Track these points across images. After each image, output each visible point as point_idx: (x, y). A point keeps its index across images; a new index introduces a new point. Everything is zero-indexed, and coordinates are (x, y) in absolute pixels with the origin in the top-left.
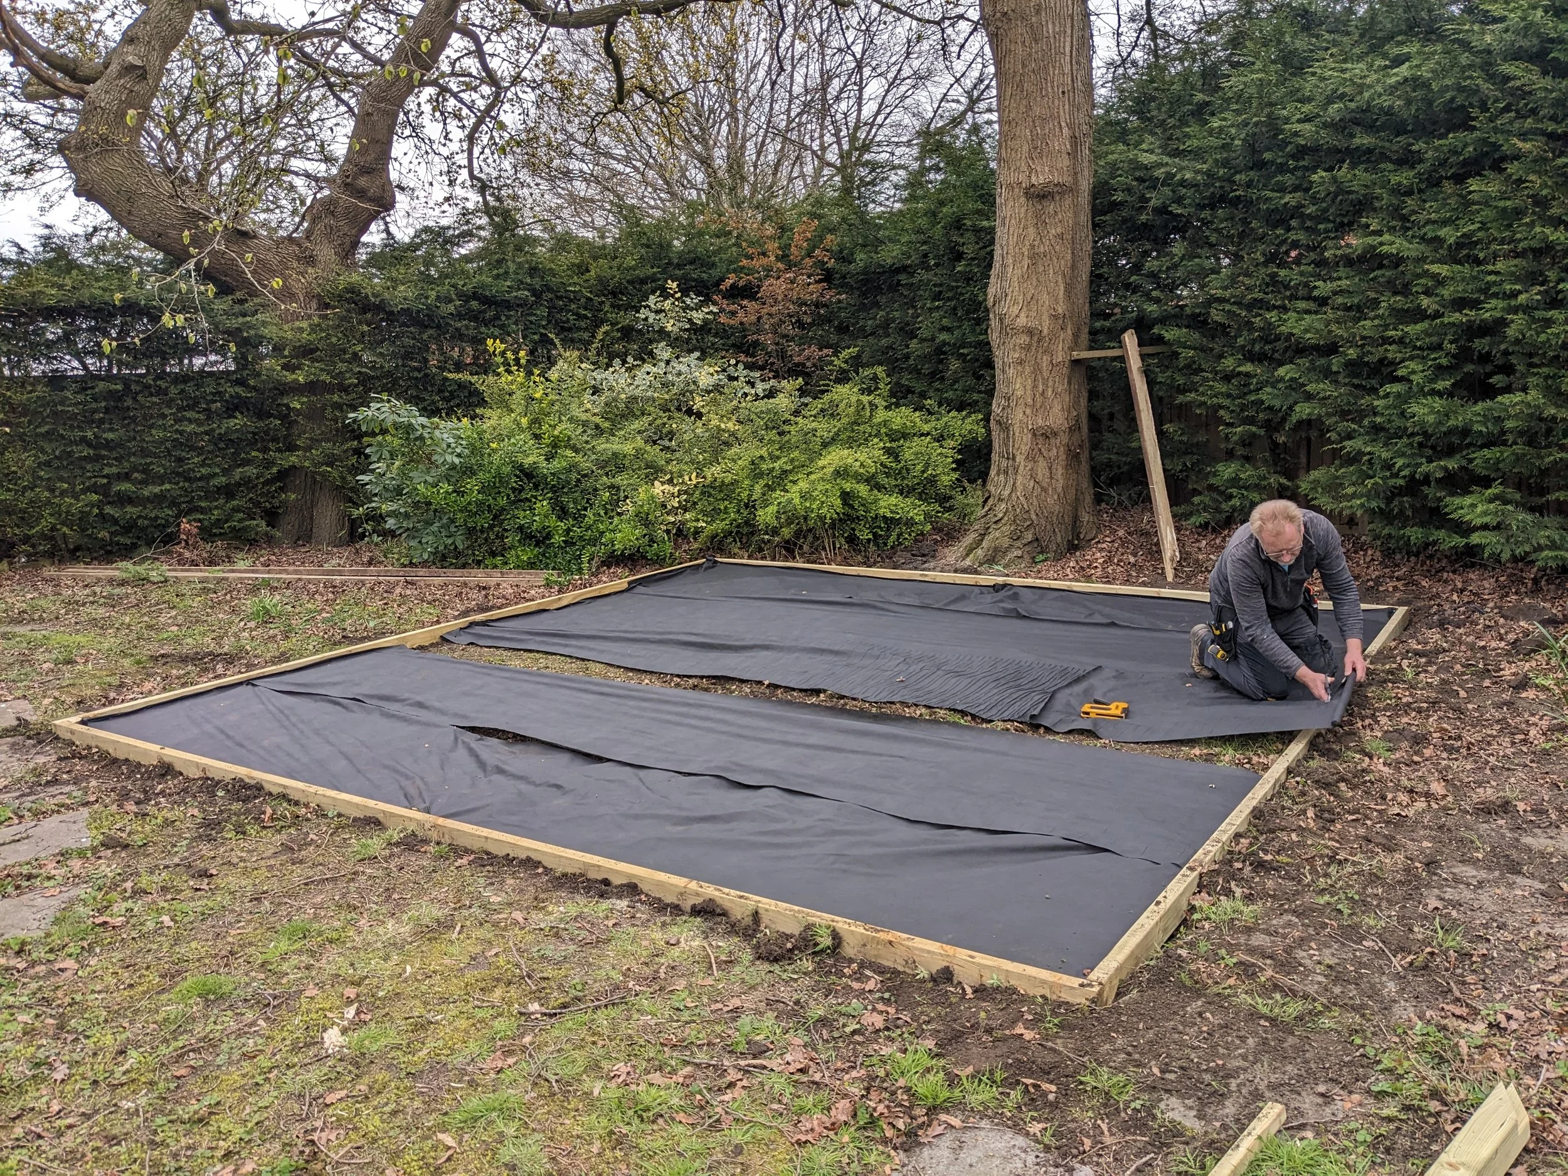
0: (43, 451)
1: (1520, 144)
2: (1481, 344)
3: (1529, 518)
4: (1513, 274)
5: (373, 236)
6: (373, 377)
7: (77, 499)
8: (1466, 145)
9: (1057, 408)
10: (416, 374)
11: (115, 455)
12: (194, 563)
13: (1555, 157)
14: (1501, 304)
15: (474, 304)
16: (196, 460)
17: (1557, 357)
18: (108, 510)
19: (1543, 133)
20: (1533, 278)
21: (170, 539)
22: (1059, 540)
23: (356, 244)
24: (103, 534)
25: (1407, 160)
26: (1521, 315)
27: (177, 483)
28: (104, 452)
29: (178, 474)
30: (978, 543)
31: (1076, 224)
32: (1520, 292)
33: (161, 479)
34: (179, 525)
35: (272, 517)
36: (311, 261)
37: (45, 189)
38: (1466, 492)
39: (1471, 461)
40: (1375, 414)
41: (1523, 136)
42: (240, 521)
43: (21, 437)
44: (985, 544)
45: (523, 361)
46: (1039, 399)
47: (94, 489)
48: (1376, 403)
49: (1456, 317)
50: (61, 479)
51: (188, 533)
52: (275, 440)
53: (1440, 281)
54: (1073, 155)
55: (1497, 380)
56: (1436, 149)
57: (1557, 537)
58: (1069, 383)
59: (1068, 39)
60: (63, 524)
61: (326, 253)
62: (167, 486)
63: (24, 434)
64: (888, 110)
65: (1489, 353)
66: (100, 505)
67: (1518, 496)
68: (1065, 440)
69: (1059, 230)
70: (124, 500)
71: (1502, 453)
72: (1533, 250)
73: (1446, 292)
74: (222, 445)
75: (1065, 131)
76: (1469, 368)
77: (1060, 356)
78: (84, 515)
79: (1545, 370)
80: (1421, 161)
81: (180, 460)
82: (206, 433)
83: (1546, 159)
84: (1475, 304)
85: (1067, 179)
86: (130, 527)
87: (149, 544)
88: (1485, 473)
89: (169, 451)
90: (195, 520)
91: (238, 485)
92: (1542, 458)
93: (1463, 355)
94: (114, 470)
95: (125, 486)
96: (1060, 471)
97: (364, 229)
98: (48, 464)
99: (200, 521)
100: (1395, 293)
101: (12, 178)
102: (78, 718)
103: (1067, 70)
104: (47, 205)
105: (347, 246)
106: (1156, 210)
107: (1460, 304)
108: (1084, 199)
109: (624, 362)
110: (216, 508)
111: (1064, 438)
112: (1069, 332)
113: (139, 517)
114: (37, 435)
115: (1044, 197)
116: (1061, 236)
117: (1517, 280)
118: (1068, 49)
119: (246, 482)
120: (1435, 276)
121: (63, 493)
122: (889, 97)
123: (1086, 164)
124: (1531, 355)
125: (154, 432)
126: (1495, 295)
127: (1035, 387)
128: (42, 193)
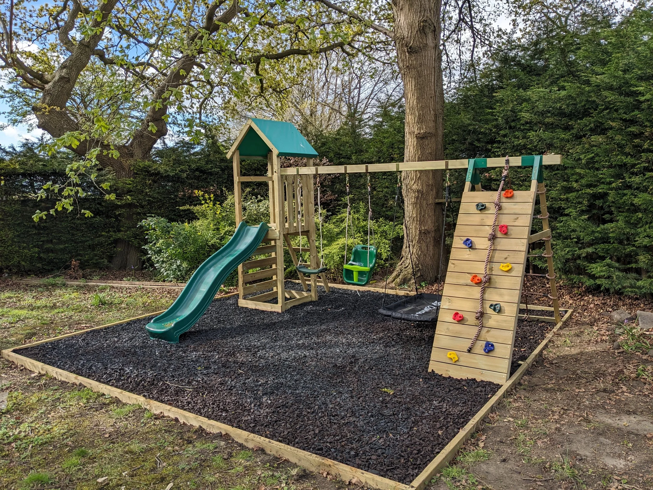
0: (17, 231)
1: (611, 123)
2: (599, 203)
3: (621, 274)
4: (610, 175)
5: (158, 145)
6: (154, 202)
7: (30, 251)
8: (590, 123)
9: (430, 222)
10: (172, 201)
11: (46, 232)
12: (76, 278)
13: (626, 128)
14: (606, 187)
15: (197, 173)
16: (79, 234)
17: (629, 209)
18: (42, 255)
19: (621, 119)
20: (619, 176)
21: (67, 267)
22: (431, 276)
23: (151, 148)
24: (40, 265)
25: (567, 128)
26: (614, 191)
27: (71, 244)
28: (41, 232)
29: (72, 241)
30: (398, 276)
31: (437, 149)
32: (613, 182)
33: (65, 242)
34: (71, 262)
35: (110, 258)
36: (132, 155)
37: (30, 122)
38: (595, 262)
39: (596, 249)
40: (558, 229)
41: (613, 120)
42: (96, 260)
43: (8, 225)
44: (400, 277)
45: (212, 199)
46: (422, 218)
47: (37, 246)
48: (557, 225)
49: (588, 191)
50: (24, 242)
51: (75, 265)
52: (113, 227)
53: (582, 177)
54: (435, 121)
55: (607, 217)
56: (579, 124)
57: (633, 283)
58: (435, 212)
59: (433, 77)
60: (23, 261)
61: (138, 152)
62: (67, 245)
63: (10, 224)
64: (375, 93)
65: (602, 206)
66: (39, 253)
67: (617, 265)
68: (433, 235)
69: (430, 151)
70: (48, 251)
71: (609, 246)
72: (619, 165)
73: (584, 181)
74: (91, 229)
75: (432, 112)
76: (595, 211)
77: (431, 201)
78: (32, 257)
79: (625, 214)
80: (573, 128)
81: (73, 235)
82: (85, 224)
83: (622, 129)
84: (595, 186)
85: (433, 131)
86: (50, 262)
87: (58, 269)
88: (603, 254)
89: (69, 231)
90: (78, 260)
91: (97, 245)
92: (625, 249)
93: (591, 206)
94: (45, 239)
95: (50, 245)
96: (431, 248)
97: (155, 142)
98: (18, 236)
99: (80, 260)
100: (564, 181)
101: (17, 117)
102: (12, 349)
103: (433, 88)
104: (31, 128)
105: (147, 149)
106: (470, 143)
107: (589, 186)
108: (440, 139)
109: (257, 198)
110: (87, 254)
111: (433, 234)
112: (434, 191)
113: (54, 258)
114: (15, 224)
115: (423, 138)
116: (431, 153)
117: (613, 177)
118: (433, 80)
119: (101, 244)
120: (579, 174)
121: (24, 248)
122: (376, 88)
123: (441, 125)
124: (619, 208)
125: (63, 223)
126: (603, 183)
127: (420, 213)
128: (29, 123)
